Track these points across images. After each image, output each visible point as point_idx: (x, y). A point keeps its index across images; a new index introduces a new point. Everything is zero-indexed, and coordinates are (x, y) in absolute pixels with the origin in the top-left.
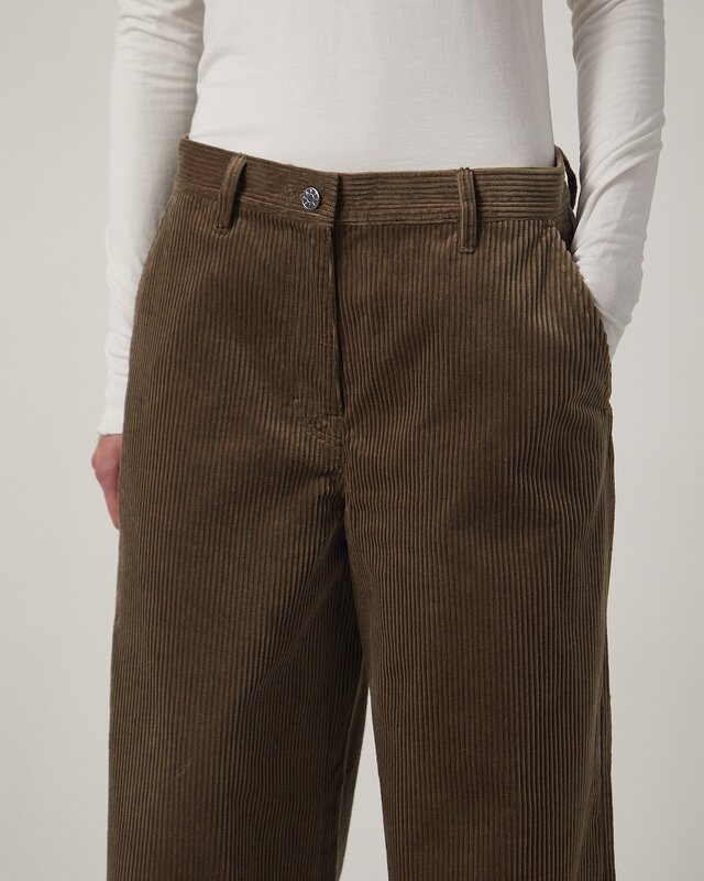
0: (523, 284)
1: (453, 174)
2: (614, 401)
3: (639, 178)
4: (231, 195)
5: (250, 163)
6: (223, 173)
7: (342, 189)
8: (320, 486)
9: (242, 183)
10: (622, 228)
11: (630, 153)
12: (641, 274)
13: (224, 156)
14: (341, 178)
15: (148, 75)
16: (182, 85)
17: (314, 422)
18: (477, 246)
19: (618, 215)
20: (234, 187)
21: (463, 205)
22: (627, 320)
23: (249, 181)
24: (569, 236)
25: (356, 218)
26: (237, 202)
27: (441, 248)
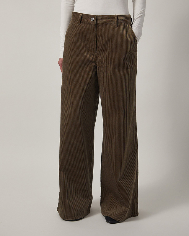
0: (124, 32)
1: (114, 15)
2: (137, 51)
3: (142, 17)
4: (80, 19)
5: (83, 14)
6: (79, 16)
7: (97, 18)
8: (93, 64)
9: (82, 17)
10: (139, 24)
11: (141, 13)
12: (142, 32)
13: (79, 14)
14: (97, 16)
15: (67, 4)
16: (72, 5)
17: (92, 54)
18: (117, 26)
19: (139, 22)
20: (81, 18)
21: (115, 20)
22: (140, 39)
23: (83, 17)
24: (131, 26)
25: (99, 22)
26: (81, 21)
27: (112, 27)
